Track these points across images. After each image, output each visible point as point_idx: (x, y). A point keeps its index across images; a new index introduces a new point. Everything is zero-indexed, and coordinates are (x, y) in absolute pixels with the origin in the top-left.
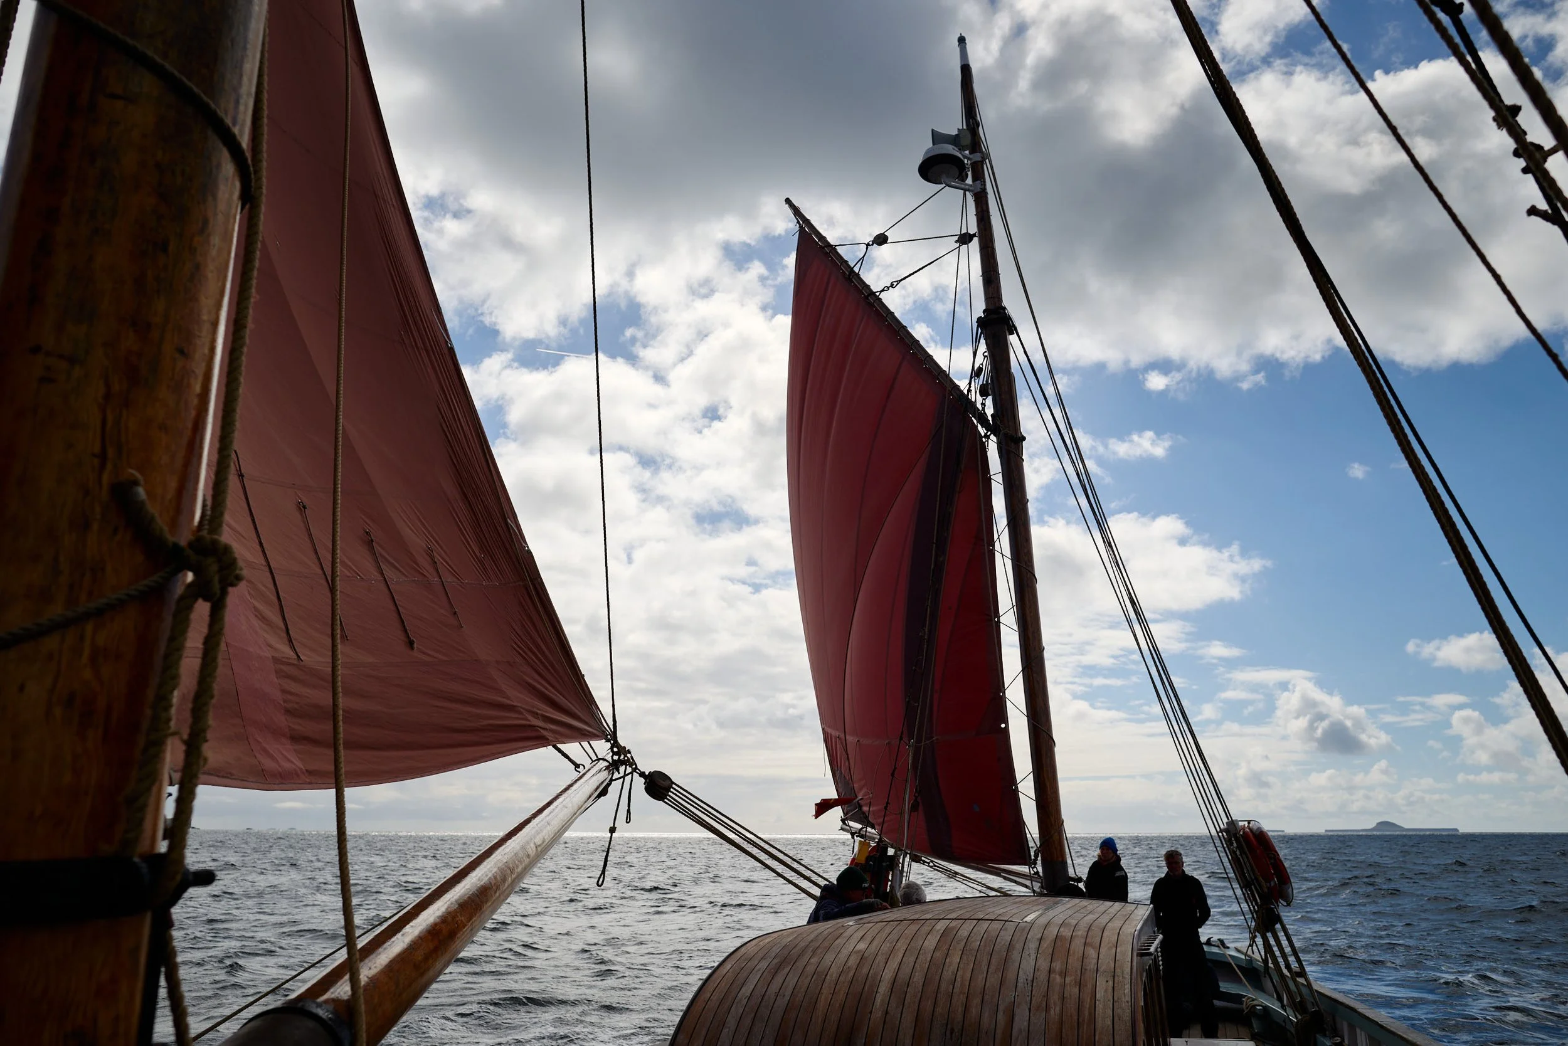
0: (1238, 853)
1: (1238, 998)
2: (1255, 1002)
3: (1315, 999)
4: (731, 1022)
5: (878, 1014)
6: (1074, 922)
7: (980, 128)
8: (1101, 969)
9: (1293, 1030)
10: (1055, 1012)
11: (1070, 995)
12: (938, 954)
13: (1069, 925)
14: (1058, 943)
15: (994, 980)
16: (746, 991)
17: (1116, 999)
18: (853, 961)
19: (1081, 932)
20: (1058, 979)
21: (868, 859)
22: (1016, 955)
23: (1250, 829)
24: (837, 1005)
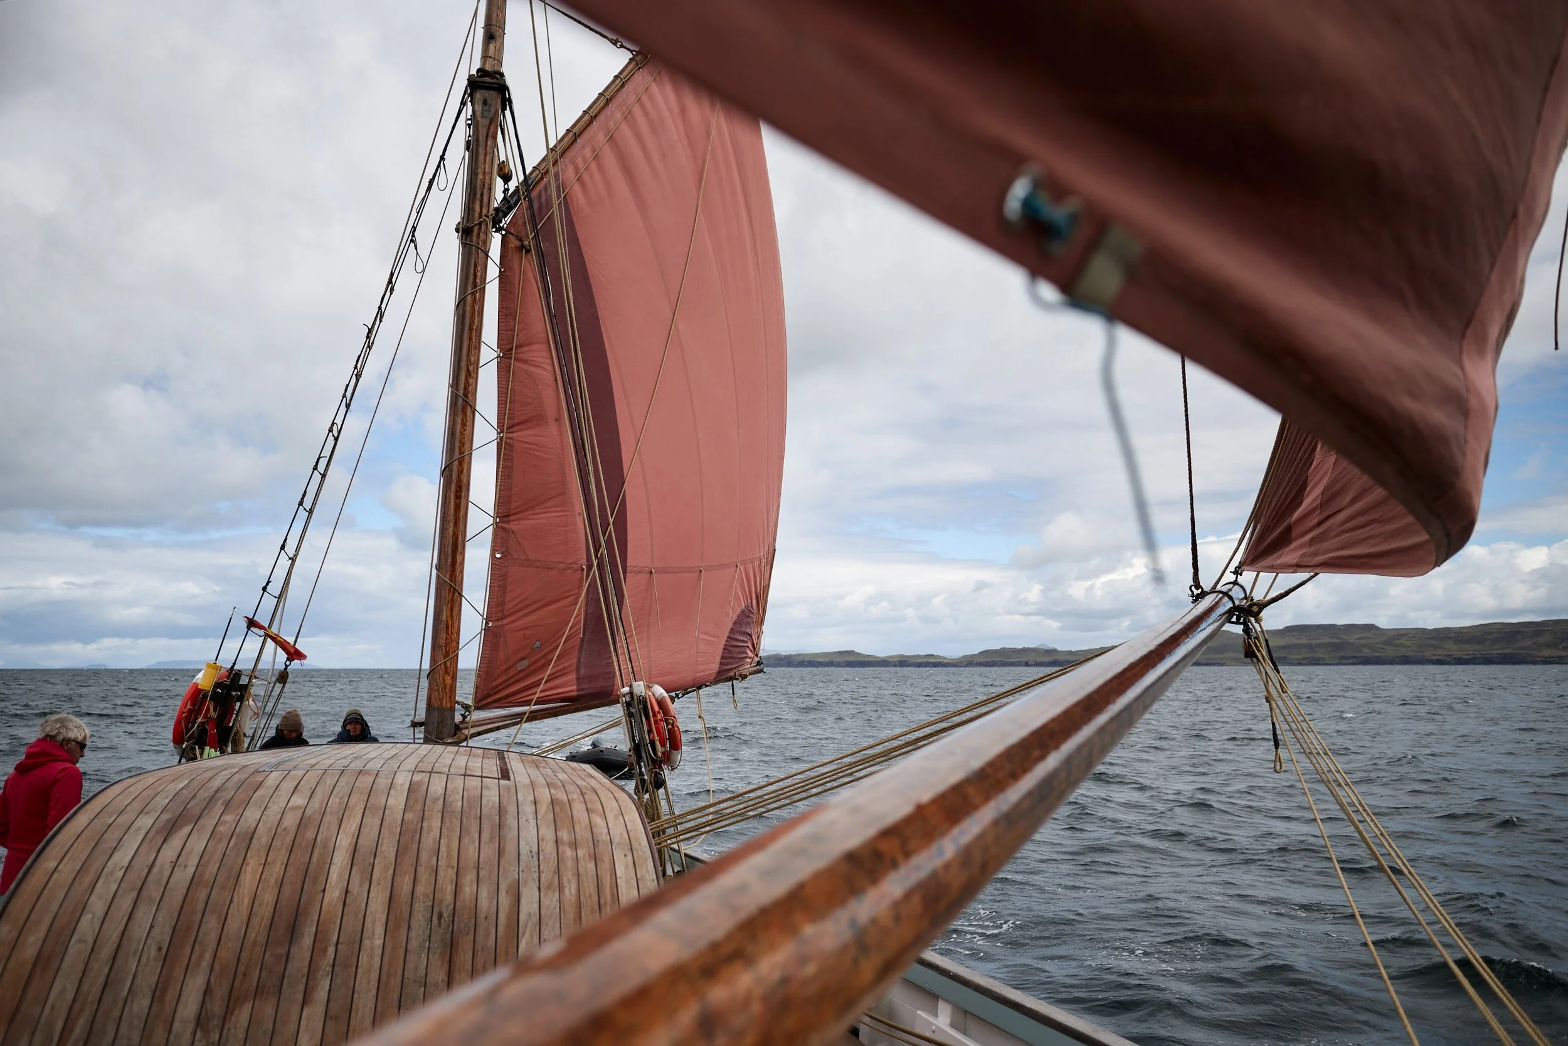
5: (334, 893)
8: (615, 842)
10: (570, 891)
11: (586, 872)
14: (557, 808)
15: (489, 854)
17: (639, 876)
18: (289, 823)
20: (568, 852)
22: (510, 821)
24: (273, 880)
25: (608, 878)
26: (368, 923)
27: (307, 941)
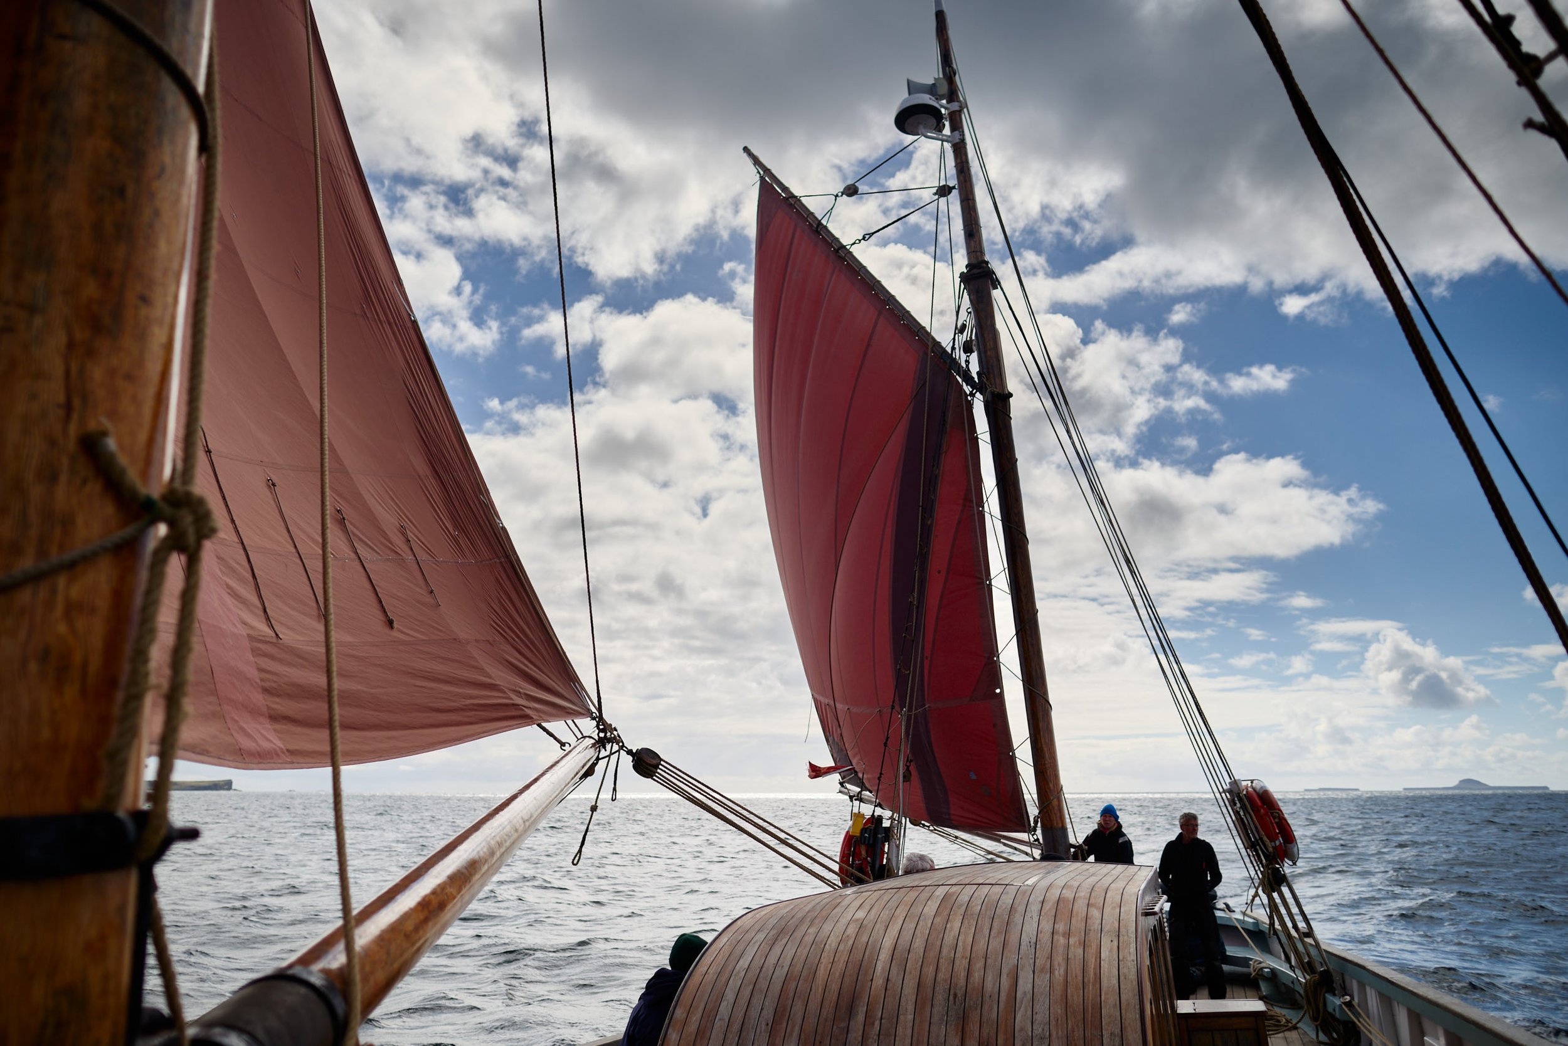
0: (1242, 813)
1: (1245, 962)
2: (1263, 965)
3: (1323, 958)
4: (730, 995)
5: (879, 982)
6: (1076, 884)
7: (957, 76)
8: (1105, 929)
9: (1302, 992)
10: (1059, 973)
11: (1075, 956)
12: (938, 920)
13: (1071, 887)
14: (1061, 905)
15: (996, 944)
16: (744, 963)
17: (1121, 958)
18: (852, 931)
19: (1083, 894)
20: (1062, 940)
21: (864, 830)
22: (1018, 918)
23: (1254, 789)
24: (838, 974)
25: (1094, 960)
26: (903, 1003)
27: (861, 1017)
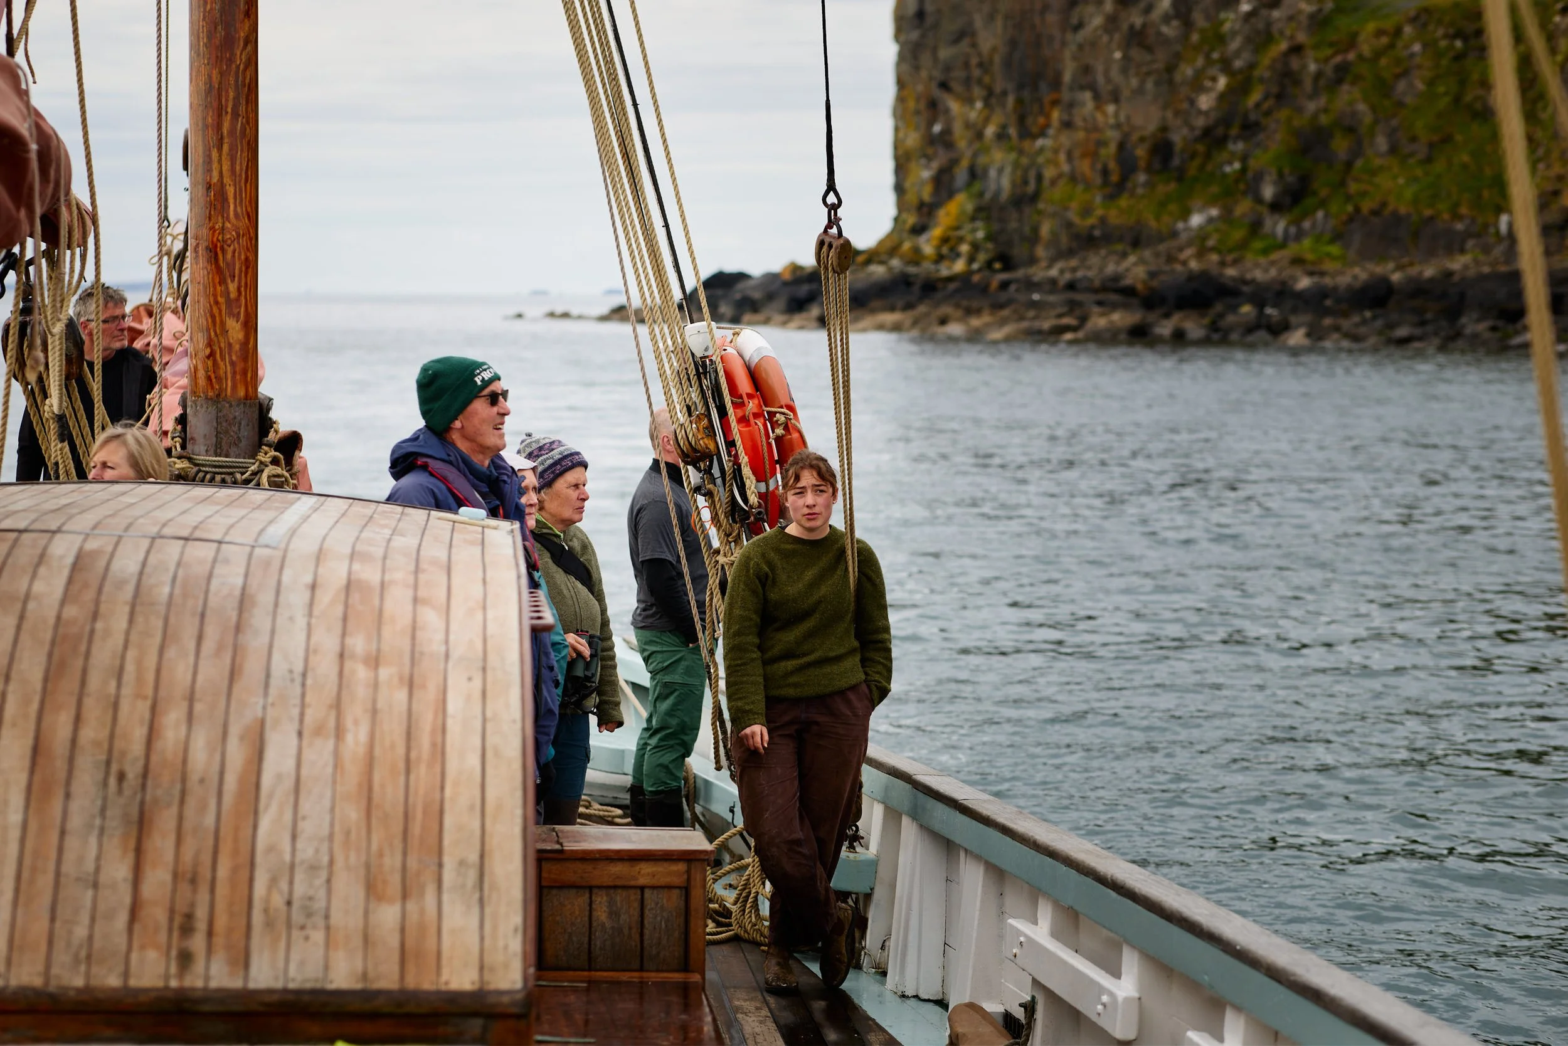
8: (455, 654)
10: (356, 737)
11: (390, 706)
14: (355, 597)
15: (213, 673)
17: (489, 714)
20: (361, 673)
22: (260, 619)
25: (430, 717)
